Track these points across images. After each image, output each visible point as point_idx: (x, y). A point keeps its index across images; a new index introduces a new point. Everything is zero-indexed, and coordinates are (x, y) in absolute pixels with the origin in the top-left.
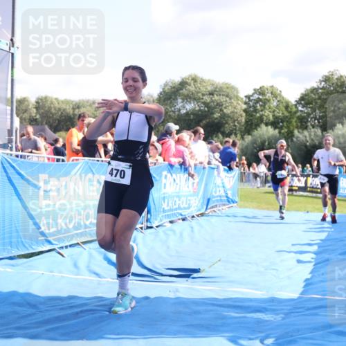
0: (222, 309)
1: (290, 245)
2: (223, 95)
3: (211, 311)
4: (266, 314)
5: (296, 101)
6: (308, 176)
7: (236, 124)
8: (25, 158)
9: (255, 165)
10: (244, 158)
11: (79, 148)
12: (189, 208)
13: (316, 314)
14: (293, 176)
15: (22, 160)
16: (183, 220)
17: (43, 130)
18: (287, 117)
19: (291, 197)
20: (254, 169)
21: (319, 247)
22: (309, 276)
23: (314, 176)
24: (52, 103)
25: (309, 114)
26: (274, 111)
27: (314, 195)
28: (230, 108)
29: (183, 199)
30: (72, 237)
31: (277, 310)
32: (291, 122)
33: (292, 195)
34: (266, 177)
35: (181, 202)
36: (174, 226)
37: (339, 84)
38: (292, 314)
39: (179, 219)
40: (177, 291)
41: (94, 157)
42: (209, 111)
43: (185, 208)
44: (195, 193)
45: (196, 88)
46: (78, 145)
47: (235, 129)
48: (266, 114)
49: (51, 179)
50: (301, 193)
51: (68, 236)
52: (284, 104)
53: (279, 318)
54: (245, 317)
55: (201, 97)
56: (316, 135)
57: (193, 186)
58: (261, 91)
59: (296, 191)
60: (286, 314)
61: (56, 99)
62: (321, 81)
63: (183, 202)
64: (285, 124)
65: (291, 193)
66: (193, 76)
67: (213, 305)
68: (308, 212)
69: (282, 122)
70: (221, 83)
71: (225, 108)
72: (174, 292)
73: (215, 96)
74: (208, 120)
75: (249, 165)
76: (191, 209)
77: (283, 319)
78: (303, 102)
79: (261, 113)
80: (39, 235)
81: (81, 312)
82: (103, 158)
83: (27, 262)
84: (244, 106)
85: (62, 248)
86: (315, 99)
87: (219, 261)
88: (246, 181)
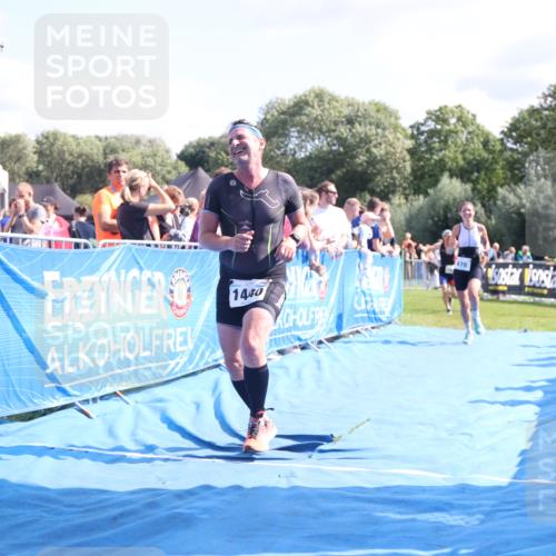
0: (372, 506)
1: (493, 390)
2: (371, 124)
3: (353, 509)
4: (451, 515)
5: (503, 132)
6: (526, 265)
7: (396, 175)
8: (18, 243)
10: (409, 235)
11: (115, 222)
12: (312, 327)
14: (499, 266)
15: (13, 246)
16: (303, 348)
17: (51, 193)
18: (487, 161)
19: (496, 305)
21: (545, 392)
22: (524, 445)
23: (536, 267)
24: (65, 143)
25: (526, 155)
26: (463, 152)
27: (537, 299)
28: (383, 146)
29: (302, 311)
30: (105, 382)
31: (471, 507)
32: (494, 170)
33: (498, 300)
35: (297, 317)
36: (286, 359)
38: (499, 514)
39: (295, 347)
40: (292, 475)
41: (142, 238)
42: (346, 153)
43: (305, 328)
44: (323, 300)
45: (323, 111)
46: (113, 217)
47: (394, 185)
48: (451, 155)
49: (64, 279)
50: (514, 297)
51: (98, 381)
52: (482, 138)
53: (474, 520)
54: (414, 520)
55: (333, 127)
57: (319, 287)
58: (440, 116)
59: (504, 293)
60: (487, 514)
61: (73, 136)
62: (545, 97)
63: (301, 317)
64: (483, 173)
65: (495, 297)
66: (318, 91)
67: (357, 499)
68: (526, 331)
69: (478, 172)
70: (367, 101)
71: (375, 146)
72: (287, 477)
73: (357, 125)
74: (344, 170)
76: (317, 329)
77: (482, 522)
78: (514, 134)
79: (441, 154)
80: (47, 380)
81: (122, 515)
82: (158, 241)
83: (25, 428)
84: (409, 144)
85: (87, 401)
86: (537, 128)
87: (368, 420)
88: (413, 277)
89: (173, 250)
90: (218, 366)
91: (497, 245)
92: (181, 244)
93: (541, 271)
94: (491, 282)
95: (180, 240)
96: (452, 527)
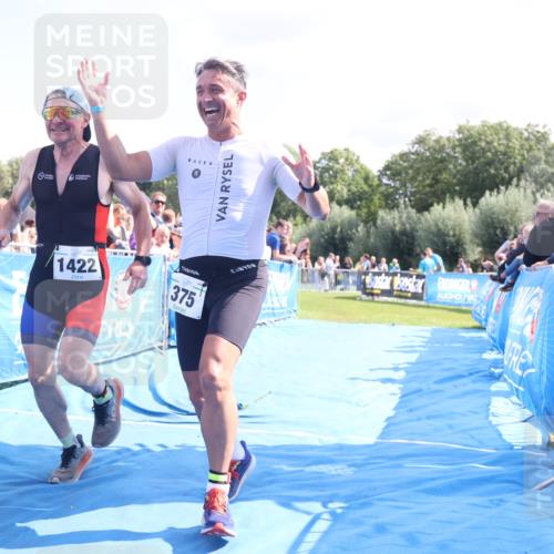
0: (271, 460)
1: (368, 370)
4: (333, 466)
5: (379, 171)
6: (395, 274)
9: (322, 259)
13: (400, 466)
14: (375, 274)
18: (365, 192)
19: (371, 305)
20: (320, 264)
21: (407, 372)
22: (392, 413)
23: (402, 275)
25: (397, 189)
26: (350, 184)
27: (403, 301)
31: (346, 461)
32: (372, 200)
33: (373, 301)
34: (336, 275)
37: (437, 147)
38: (368, 466)
48: (339, 188)
50: (385, 298)
52: (363, 175)
53: (350, 471)
54: (302, 471)
56: (409, 218)
58: (332, 157)
59: (377, 295)
60: (359, 466)
62: (413, 144)
64: (364, 202)
65: (370, 297)
68: (393, 325)
69: (360, 200)
75: (314, 260)
78: (388, 173)
79: (330, 186)
86: (405, 168)
87: (270, 393)
88: (308, 281)
89: (117, 256)
90: (152, 349)
91: (374, 258)
92: (124, 251)
93: (406, 279)
94: (368, 286)
95: (124, 248)
96: (333, 476)
